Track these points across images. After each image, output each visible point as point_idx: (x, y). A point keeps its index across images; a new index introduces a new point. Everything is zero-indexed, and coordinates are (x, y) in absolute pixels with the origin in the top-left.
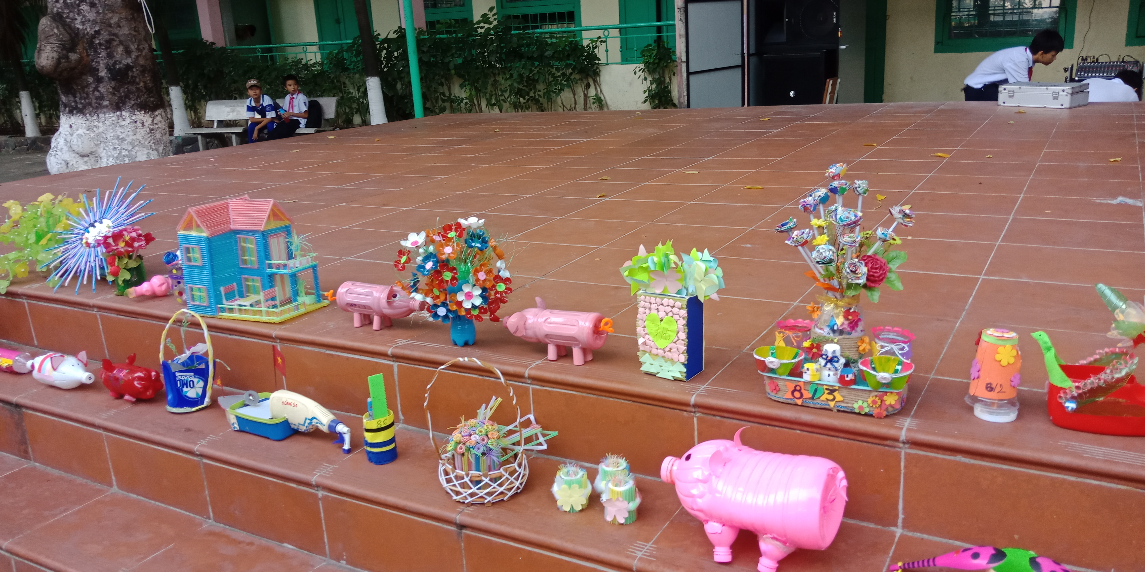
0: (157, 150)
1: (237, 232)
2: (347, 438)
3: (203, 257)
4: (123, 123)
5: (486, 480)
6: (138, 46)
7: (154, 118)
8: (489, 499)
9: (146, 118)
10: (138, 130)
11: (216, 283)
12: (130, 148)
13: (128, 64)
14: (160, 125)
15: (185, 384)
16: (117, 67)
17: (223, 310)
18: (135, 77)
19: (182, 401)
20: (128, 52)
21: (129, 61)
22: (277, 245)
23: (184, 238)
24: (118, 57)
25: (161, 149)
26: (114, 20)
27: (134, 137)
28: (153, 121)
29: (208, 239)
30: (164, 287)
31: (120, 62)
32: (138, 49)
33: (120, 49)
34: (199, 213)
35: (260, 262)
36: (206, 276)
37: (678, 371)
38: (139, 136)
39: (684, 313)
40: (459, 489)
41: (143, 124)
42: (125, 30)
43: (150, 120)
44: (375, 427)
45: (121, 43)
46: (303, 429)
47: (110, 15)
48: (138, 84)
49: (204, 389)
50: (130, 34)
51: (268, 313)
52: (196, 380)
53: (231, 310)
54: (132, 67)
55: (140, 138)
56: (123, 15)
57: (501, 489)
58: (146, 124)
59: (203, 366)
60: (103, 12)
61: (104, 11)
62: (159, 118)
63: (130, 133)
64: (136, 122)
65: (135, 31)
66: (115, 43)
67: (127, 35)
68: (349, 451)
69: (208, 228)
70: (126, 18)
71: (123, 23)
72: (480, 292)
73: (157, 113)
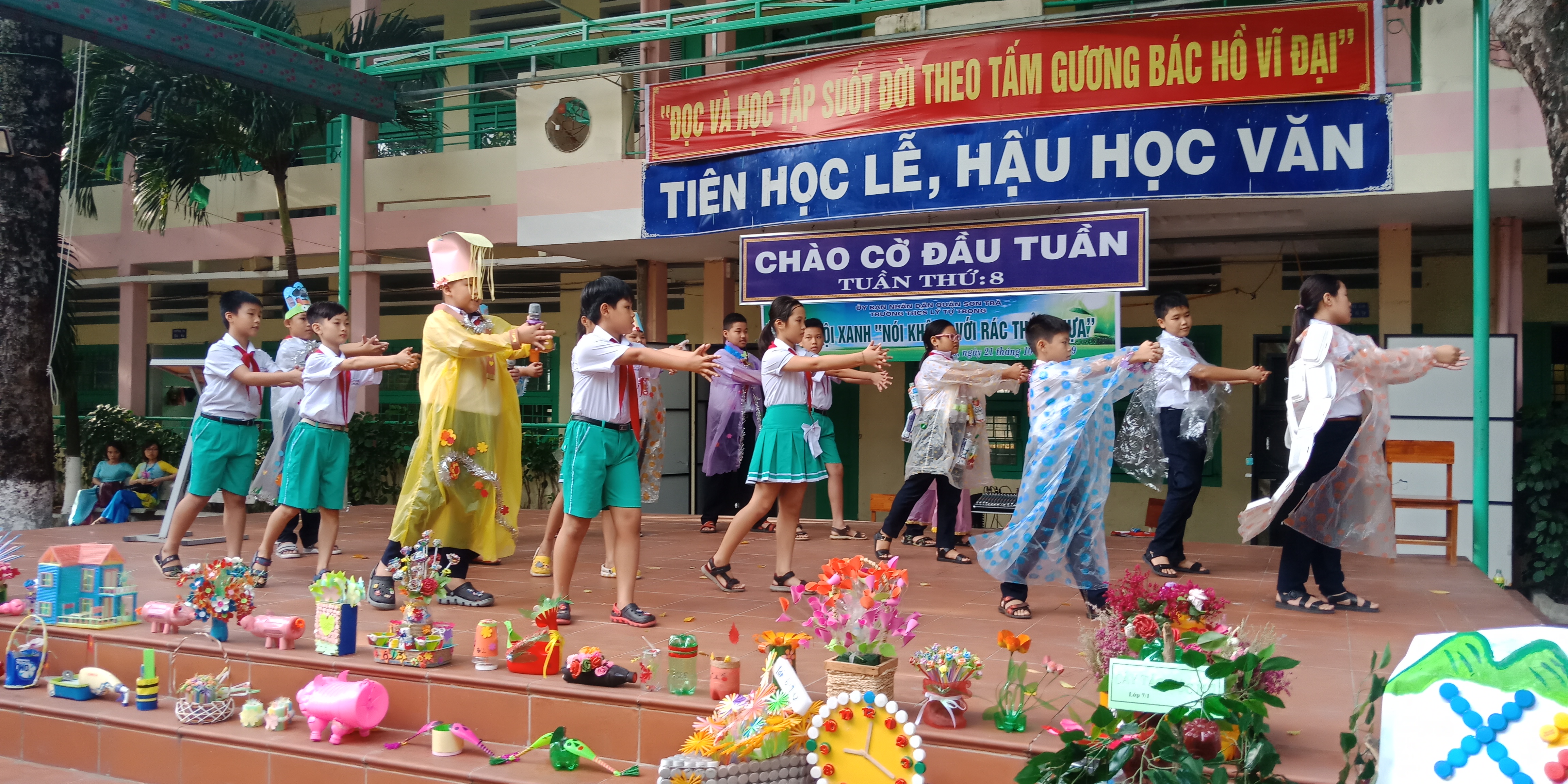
0: (36, 521)
1: (83, 566)
2: (126, 696)
3: (54, 581)
4: (6, 492)
5: (201, 708)
6: (38, 417)
7: (40, 489)
8: (201, 720)
9: (31, 488)
10: (20, 500)
11: (59, 600)
12: (8, 517)
13: (23, 435)
14: (44, 496)
15: (21, 667)
16: (12, 436)
17: (61, 620)
18: (28, 447)
19: (17, 680)
20: (25, 423)
21: (25, 431)
22: (109, 576)
23: (44, 568)
24: (14, 427)
25: (41, 521)
26: (18, 391)
27: (15, 507)
28: (38, 492)
29: (60, 570)
30: (20, 608)
31: (16, 432)
32: (37, 421)
33: (18, 420)
34: (58, 551)
35: (95, 588)
36: (53, 595)
37: (333, 649)
38: (19, 506)
39: (339, 613)
40: (184, 714)
41: (26, 494)
42: (28, 402)
43: (35, 491)
44: (144, 684)
45: (20, 413)
46: (99, 692)
47: (14, 387)
48: (30, 454)
49: (36, 672)
50: (32, 406)
51: (94, 622)
52: (30, 665)
53: (67, 620)
54: (28, 437)
55: (21, 508)
56: (29, 387)
57: (210, 714)
58: (30, 494)
59: (37, 655)
60: (8, 384)
61: (9, 381)
62: (45, 489)
63: (11, 502)
64: (19, 491)
65: (38, 403)
66: (14, 413)
67: (28, 407)
68: (126, 705)
69: (62, 561)
70: (31, 391)
71: (27, 394)
72: (228, 602)
73: (44, 484)
